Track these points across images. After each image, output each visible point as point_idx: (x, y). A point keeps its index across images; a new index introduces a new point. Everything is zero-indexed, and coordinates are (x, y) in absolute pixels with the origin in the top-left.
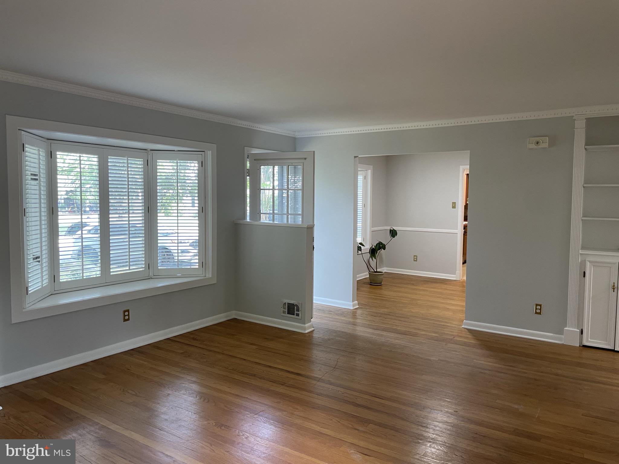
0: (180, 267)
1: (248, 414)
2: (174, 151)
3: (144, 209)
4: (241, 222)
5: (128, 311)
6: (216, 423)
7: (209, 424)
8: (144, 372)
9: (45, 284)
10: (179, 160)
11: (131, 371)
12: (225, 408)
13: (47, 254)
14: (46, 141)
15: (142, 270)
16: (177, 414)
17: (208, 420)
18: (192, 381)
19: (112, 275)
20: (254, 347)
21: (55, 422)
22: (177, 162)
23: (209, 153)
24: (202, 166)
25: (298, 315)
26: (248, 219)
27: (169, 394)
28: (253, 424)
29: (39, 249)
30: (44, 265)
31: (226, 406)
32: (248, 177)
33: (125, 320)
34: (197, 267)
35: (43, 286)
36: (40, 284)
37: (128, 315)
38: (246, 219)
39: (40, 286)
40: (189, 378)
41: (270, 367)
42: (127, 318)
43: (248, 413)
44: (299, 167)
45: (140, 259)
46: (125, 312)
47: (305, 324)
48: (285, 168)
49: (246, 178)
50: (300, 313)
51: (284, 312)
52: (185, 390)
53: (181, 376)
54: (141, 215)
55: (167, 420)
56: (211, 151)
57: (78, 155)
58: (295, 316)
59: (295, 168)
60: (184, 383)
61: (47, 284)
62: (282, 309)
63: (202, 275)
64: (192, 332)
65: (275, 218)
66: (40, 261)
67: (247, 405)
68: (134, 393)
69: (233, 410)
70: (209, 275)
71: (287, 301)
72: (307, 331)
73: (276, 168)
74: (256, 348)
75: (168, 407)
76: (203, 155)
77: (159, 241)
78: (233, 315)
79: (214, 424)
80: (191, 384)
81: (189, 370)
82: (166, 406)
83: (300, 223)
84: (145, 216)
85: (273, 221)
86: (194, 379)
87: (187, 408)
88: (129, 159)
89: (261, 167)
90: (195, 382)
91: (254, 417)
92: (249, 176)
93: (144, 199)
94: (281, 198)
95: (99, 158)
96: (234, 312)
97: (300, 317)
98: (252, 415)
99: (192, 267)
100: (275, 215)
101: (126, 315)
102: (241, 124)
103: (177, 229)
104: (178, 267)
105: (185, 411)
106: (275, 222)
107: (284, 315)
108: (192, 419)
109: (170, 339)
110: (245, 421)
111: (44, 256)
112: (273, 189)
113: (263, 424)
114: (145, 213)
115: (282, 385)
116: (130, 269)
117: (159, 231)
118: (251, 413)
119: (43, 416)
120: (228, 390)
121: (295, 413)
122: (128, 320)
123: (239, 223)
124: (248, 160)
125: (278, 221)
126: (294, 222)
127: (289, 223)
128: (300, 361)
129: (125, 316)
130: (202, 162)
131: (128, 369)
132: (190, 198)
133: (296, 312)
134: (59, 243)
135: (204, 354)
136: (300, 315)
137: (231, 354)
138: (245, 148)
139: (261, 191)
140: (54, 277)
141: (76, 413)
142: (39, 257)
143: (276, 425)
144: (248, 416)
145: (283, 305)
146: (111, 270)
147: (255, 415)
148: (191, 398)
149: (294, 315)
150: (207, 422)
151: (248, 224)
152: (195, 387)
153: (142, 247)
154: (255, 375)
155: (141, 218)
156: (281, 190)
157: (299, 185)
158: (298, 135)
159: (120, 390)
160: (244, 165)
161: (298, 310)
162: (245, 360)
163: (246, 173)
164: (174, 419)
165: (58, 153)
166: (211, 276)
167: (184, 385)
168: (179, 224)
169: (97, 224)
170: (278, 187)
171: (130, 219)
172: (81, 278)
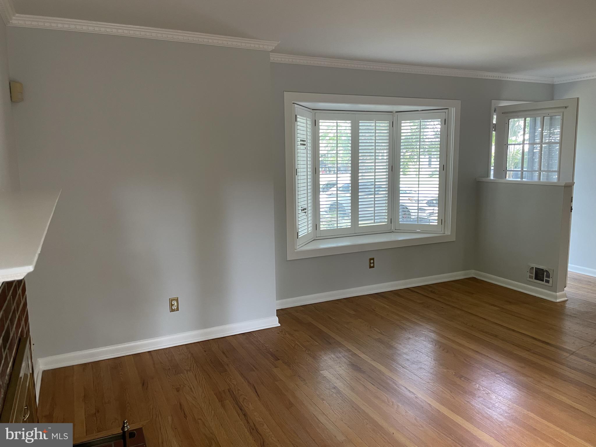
0: (419, 223)
1: (488, 372)
2: (418, 111)
3: (389, 168)
4: (484, 179)
5: (373, 259)
6: (455, 373)
7: (449, 373)
8: (388, 315)
9: (309, 231)
10: (422, 120)
11: (376, 312)
12: (464, 361)
13: (311, 207)
14: (312, 111)
15: (384, 224)
16: (417, 356)
17: (448, 368)
18: (431, 330)
19: (360, 227)
20: (496, 308)
21: (318, 343)
22: (420, 121)
23: (453, 110)
24: (445, 124)
25: (548, 282)
26: (492, 177)
27: (410, 338)
28: (494, 382)
29: (306, 202)
30: (309, 215)
31: (465, 360)
32: (493, 132)
33: (371, 267)
34: (437, 224)
35: (309, 232)
36: (306, 231)
37: (373, 263)
38: (490, 177)
39: (306, 233)
40: (428, 327)
41: (514, 330)
42: (372, 265)
43: (488, 370)
44: (557, 117)
45: (383, 214)
46: (371, 259)
47: (556, 292)
48: (539, 120)
49: (492, 133)
50: (551, 280)
51: (531, 277)
52: (425, 337)
53: (421, 324)
54: (385, 174)
55: (409, 360)
56: (455, 108)
57: (335, 121)
58: (544, 283)
59: (551, 119)
60: (423, 330)
61: (311, 231)
62: (529, 274)
63: (441, 232)
64: (431, 285)
65: (524, 175)
66: (306, 212)
67: (488, 363)
68: (380, 332)
69: (473, 364)
70: (448, 232)
71: (535, 266)
72: (558, 300)
73: (528, 119)
74: (498, 310)
75: (410, 349)
76: (447, 113)
77: (401, 198)
78: (472, 273)
79: (454, 373)
80: (430, 333)
81: (430, 320)
82: (407, 348)
83: (556, 181)
84: (388, 175)
85: (522, 178)
86: (432, 329)
87: (427, 354)
88: (377, 122)
89: (510, 120)
90: (434, 332)
91: (495, 376)
92: (495, 131)
93: (389, 159)
94: (532, 153)
95: (351, 123)
96: (473, 271)
97: (550, 284)
98: (493, 373)
99: (431, 224)
100: (524, 172)
101: (372, 263)
102: (489, 77)
103: (418, 187)
104: (418, 223)
105: (425, 356)
106: (524, 180)
107: (530, 279)
108: (432, 365)
109: (410, 289)
110: (485, 377)
111: (309, 208)
112: (523, 143)
113: (505, 384)
114: (389, 172)
115: (528, 351)
116: (374, 223)
117: (401, 189)
118: (492, 372)
119: (309, 336)
120: (467, 344)
121: (542, 381)
122: (373, 267)
123: (482, 181)
124: (494, 114)
125: (527, 179)
126: (547, 179)
127: (541, 181)
128: (549, 330)
129: (370, 263)
130: (445, 119)
131: (374, 310)
132: (427, 157)
133: (545, 278)
134: (320, 198)
135: (443, 308)
136: (551, 282)
137: (469, 311)
138: (493, 101)
139: (508, 146)
140: (316, 226)
141: (334, 339)
142: (306, 208)
143: (520, 389)
144: (489, 373)
145: (529, 269)
146: (360, 223)
147: (497, 374)
148: (430, 345)
149: (543, 281)
150: (447, 370)
151: (492, 182)
152: (433, 335)
153: (386, 203)
154: (496, 336)
155: (385, 177)
156: (532, 144)
157: (558, 138)
158: (557, 81)
159: (368, 326)
160: (490, 119)
161: (548, 276)
162: (485, 319)
163: (492, 127)
164: (415, 360)
165: (320, 121)
166: (450, 234)
167: (423, 332)
168: (420, 182)
169: (349, 182)
170: (529, 142)
171: (376, 177)
172: (336, 228)
